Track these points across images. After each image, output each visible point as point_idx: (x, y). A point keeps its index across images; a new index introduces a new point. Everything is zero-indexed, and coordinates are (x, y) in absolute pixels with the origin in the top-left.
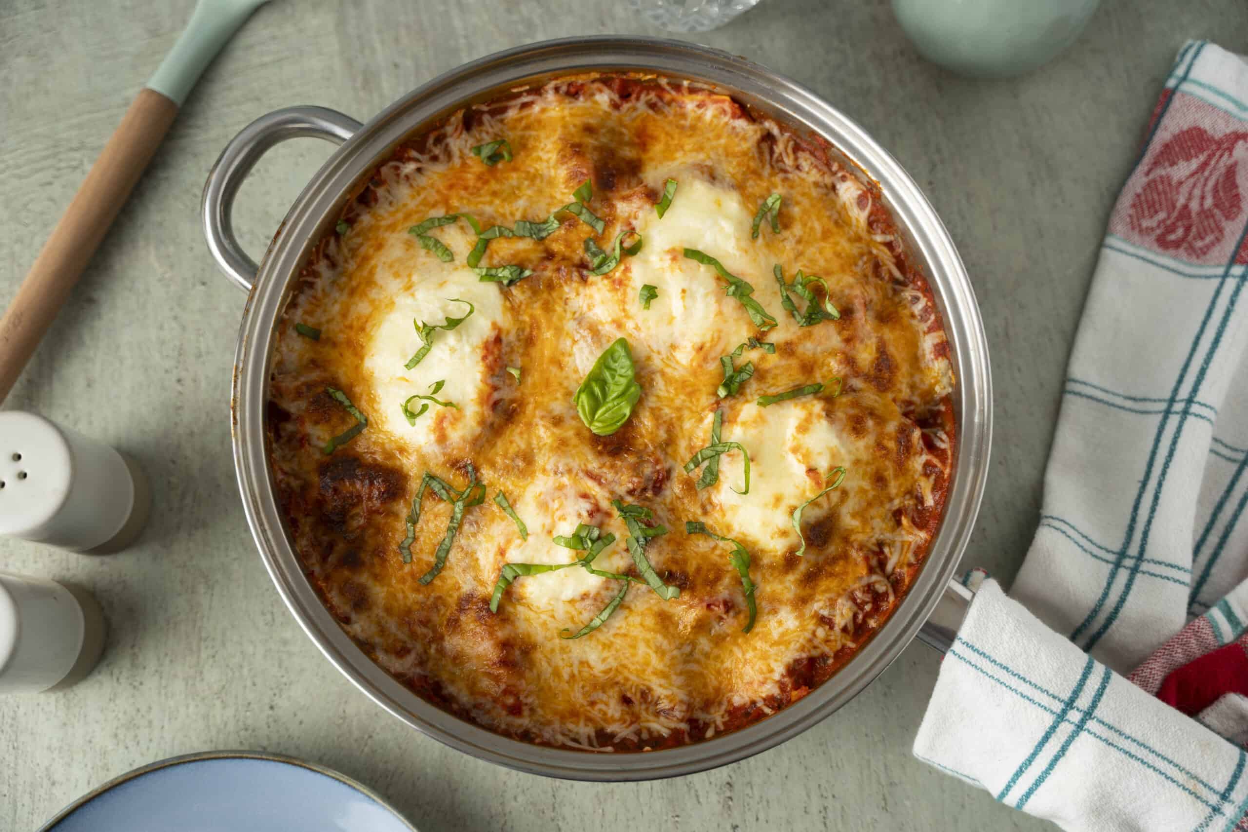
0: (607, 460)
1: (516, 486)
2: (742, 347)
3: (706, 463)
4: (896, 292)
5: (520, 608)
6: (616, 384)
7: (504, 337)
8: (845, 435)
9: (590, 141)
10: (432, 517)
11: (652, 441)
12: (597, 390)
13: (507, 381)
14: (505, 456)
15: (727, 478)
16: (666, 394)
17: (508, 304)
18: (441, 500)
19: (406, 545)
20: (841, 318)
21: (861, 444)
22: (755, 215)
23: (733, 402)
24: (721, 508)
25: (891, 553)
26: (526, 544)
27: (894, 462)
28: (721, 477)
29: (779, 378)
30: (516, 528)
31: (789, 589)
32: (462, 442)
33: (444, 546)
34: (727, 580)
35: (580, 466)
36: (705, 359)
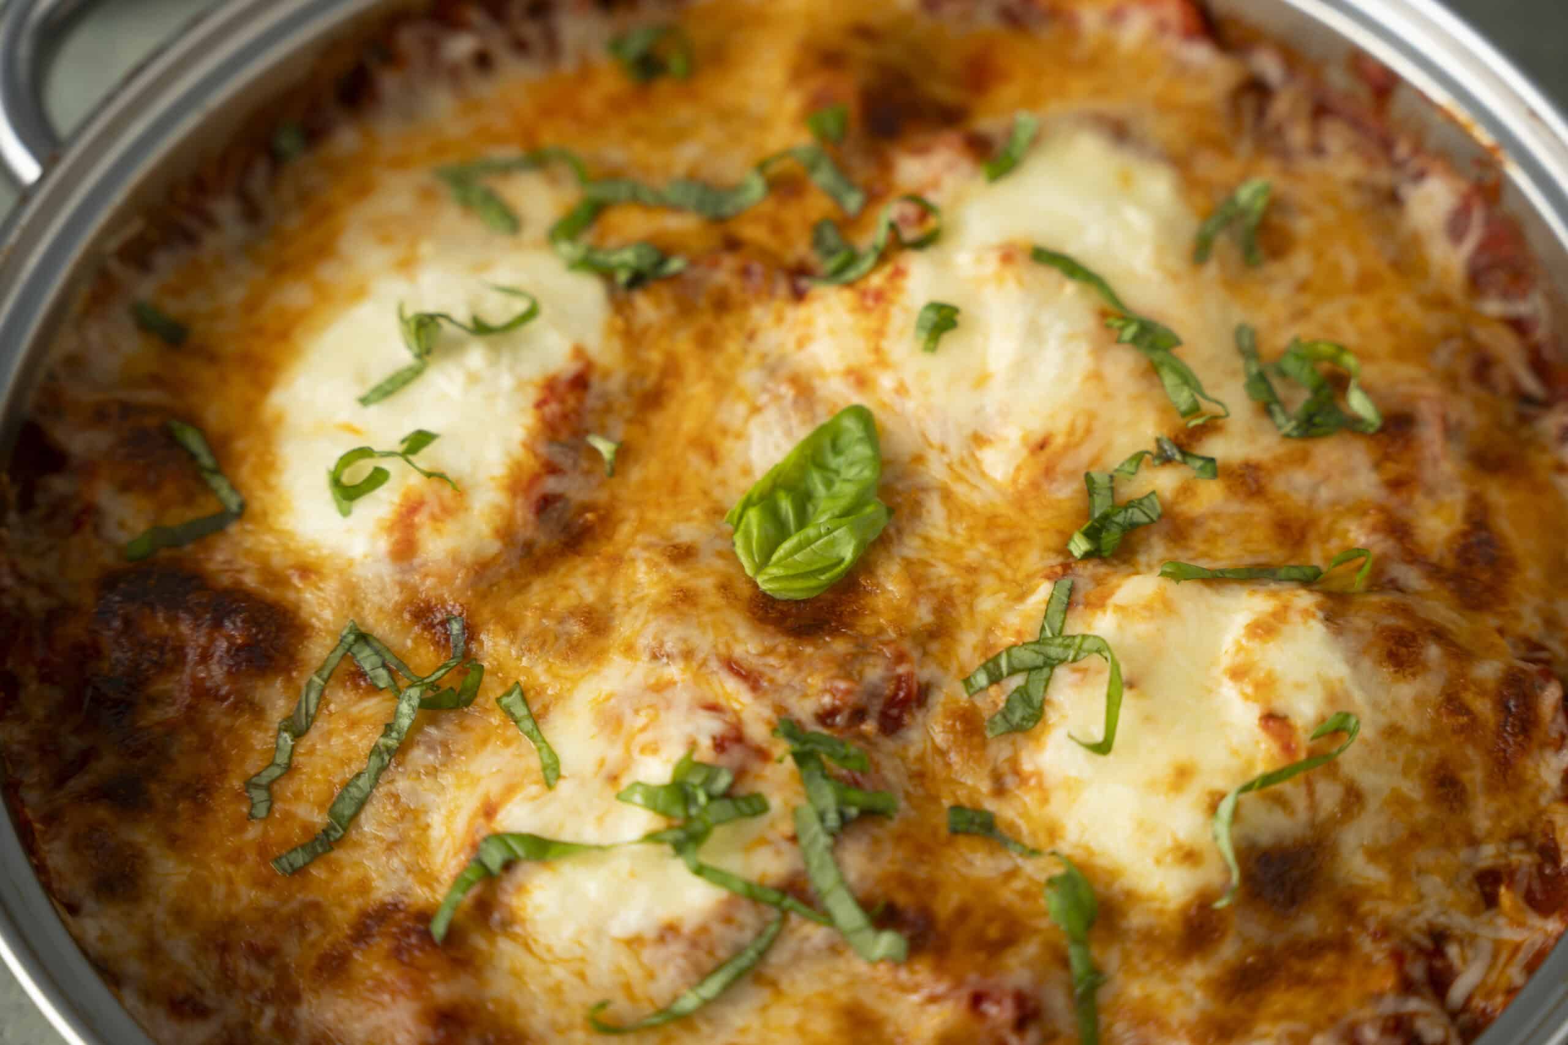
0: (783, 644)
1: (556, 677)
2: (1138, 458)
3: (1018, 681)
4: (1524, 420)
5: (505, 945)
6: (833, 497)
7: (595, 381)
8: (1367, 664)
9: (862, 51)
10: (343, 725)
11: (898, 625)
12: (786, 506)
13: (585, 464)
14: (544, 612)
15: (1064, 717)
16: (946, 537)
17: (619, 323)
18: (374, 690)
19: (264, 780)
20: (1382, 430)
21: (1406, 691)
22: (1206, 216)
23: (1102, 570)
24: (1040, 786)
25: (1465, 961)
26: (550, 794)
27: (1489, 752)
28: (1052, 716)
29: (1221, 543)
30: (534, 762)
31: (1190, 1000)
32: (449, 564)
33: (353, 790)
34: (1031, 949)
35: (715, 647)
36: (1049, 472)
